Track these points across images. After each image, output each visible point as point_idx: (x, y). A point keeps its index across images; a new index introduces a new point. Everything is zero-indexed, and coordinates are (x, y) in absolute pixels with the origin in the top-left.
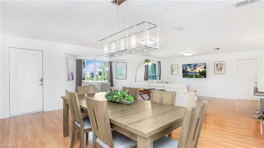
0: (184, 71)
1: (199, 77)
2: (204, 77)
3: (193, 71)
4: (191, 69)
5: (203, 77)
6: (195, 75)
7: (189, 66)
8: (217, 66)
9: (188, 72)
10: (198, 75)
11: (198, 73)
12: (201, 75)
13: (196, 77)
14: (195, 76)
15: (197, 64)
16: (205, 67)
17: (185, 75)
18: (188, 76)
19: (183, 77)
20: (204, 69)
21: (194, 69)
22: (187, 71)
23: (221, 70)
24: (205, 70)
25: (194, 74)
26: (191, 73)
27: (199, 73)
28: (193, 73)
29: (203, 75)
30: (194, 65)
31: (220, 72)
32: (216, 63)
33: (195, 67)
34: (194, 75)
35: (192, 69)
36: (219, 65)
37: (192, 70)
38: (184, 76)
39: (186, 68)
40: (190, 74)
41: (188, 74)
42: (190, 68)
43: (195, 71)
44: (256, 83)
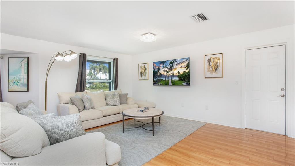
0: (155, 74)
1: (178, 85)
2: (187, 84)
3: (169, 73)
5: (184, 84)
6: (171, 80)
7: (163, 65)
8: (209, 63)
9: (161, 75)
10: (176, 81)
11: (176, 76)
12: (182, 80)
13: (174, 84)
14: (172, 83)
15: (174, 60)
16: (188, 66)
17: (157, 81)
18: (162, 82)
19: (154, 84)
20: (187, 69)
21: (171, 69)
22: (159, 74)
23: (216, 70)
24: (188, 70)
25: (170, 78)
26: (166, 76)
27: (178, 76)
28: (168, 77)
29: (184, 80)
30: (171, 63)
31: (215, 75)
32: (207, 58)
33: (172, 66)
34: (170, 81)
35: (167, 69)
36: (212, 60)
37: (168, 72)
39: (159, 69)
40: (164, 79)
41: (161, 79)
42: (164, 68)
43: (172, 74)
44: (283, 96)
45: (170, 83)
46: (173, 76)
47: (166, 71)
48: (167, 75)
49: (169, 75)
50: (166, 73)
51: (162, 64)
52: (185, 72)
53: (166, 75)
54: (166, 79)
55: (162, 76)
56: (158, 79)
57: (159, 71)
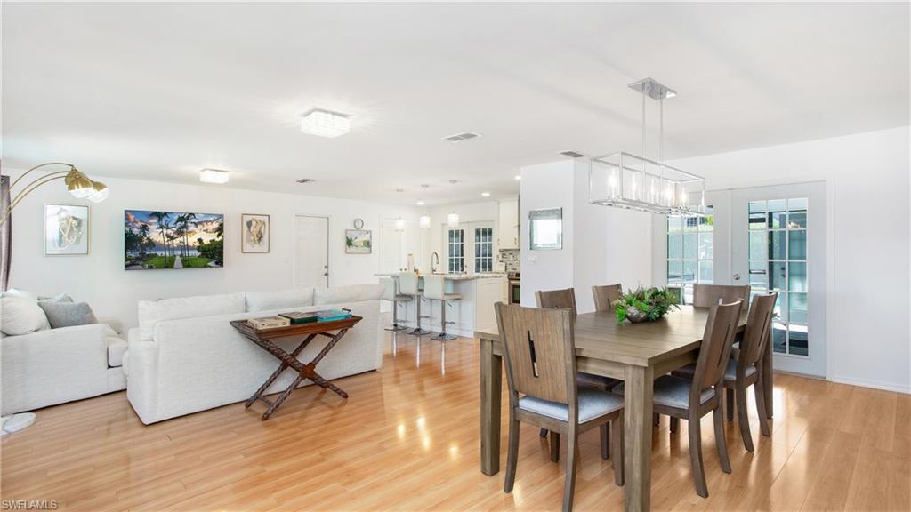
0: (131, 241)
1: (197, 266)
2: (217, 263)
3: (177, 241)
4: (165, 231)
5: (212, 263)
6: (181, 256)
7: (160, 220)
8: (249, 228)
9: (151, 244)
10: (194, 258)
11: (192, 248)
12: (207, 257)
13: (188, 264)
14: (183, 261)
15: (190, 214)
16: (220, 230)
17: (137, 259)
18: (153, 262)
19: (126, 266)
20: (218, 236)
21: (180, 233)
22: (145, 241)
23: (260, 239)
24: (220, 238)
25: (179, 253)
26: (165, 248)
27: (199, 249)
28: (173, 249)
29: (212, 257)
30: (181, 219)
31: (257, 248)
32: (247, 219)
33: (182, 227)
34: (178, 258)
35: (169, 231)
36: (254, 223)
37: (172, 238)
38: (133, 264)
39: (144, 228)
40: (159, 253)
41: (153, 252)
42: (161, 227)
43: (184, 243)
44: (326, 274)
45: (178, 262)
46: (186, 248)
47: (167, 235)
48: (169, 245)
49: (175, 246)
50: (166, 239)
51: (157, 218)
52: (214, 240)
53: (167, 243)
54: (168, 254)
55: (154, 246)
56: (143, 254)
57: (145, 235)
